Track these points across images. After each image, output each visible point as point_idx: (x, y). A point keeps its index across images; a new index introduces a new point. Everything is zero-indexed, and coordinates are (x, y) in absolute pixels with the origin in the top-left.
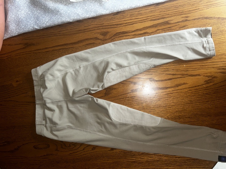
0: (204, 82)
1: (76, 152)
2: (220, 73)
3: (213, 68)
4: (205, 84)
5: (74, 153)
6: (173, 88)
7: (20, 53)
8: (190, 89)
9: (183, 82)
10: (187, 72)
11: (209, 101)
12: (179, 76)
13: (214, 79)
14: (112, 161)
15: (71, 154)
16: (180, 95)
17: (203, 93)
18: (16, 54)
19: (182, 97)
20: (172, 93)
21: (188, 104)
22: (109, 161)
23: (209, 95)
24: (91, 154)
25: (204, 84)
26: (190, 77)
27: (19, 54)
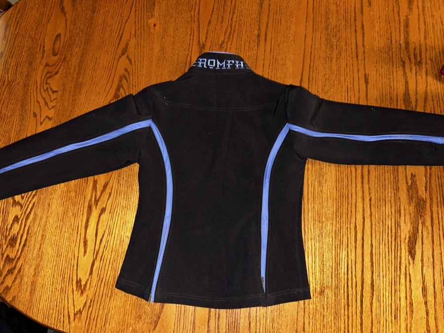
0: (80, 278)
1: (36, 91)
2: (86, 302)
3: (95, 294)
4: (77, 279)
5: (37, 87)
6: (84, 235)
7: (193, 36)
8: (76, 258)
9: (88, 250)
10: (100, 259)
11: (53, 278)
12: (97, 248)
13: (80, 291)
14: (12, 136)
15: (37, 83)
16: (72, 243)
17: (66, 274)
18: (194, 30)
19: (69, 245)
20: (77, 233)
21: (58, 251)
22: (13, 132)
23: (61, 280)
24: (29, 110)
25: (77, 277)
26: (92, 261)
27: (192, 34)
